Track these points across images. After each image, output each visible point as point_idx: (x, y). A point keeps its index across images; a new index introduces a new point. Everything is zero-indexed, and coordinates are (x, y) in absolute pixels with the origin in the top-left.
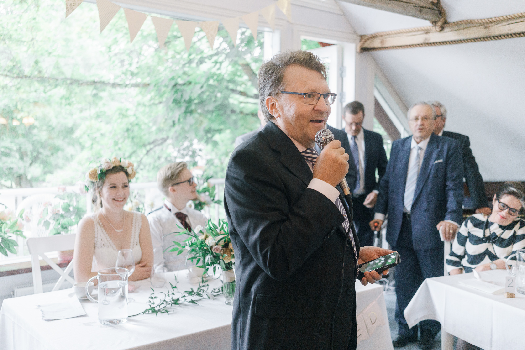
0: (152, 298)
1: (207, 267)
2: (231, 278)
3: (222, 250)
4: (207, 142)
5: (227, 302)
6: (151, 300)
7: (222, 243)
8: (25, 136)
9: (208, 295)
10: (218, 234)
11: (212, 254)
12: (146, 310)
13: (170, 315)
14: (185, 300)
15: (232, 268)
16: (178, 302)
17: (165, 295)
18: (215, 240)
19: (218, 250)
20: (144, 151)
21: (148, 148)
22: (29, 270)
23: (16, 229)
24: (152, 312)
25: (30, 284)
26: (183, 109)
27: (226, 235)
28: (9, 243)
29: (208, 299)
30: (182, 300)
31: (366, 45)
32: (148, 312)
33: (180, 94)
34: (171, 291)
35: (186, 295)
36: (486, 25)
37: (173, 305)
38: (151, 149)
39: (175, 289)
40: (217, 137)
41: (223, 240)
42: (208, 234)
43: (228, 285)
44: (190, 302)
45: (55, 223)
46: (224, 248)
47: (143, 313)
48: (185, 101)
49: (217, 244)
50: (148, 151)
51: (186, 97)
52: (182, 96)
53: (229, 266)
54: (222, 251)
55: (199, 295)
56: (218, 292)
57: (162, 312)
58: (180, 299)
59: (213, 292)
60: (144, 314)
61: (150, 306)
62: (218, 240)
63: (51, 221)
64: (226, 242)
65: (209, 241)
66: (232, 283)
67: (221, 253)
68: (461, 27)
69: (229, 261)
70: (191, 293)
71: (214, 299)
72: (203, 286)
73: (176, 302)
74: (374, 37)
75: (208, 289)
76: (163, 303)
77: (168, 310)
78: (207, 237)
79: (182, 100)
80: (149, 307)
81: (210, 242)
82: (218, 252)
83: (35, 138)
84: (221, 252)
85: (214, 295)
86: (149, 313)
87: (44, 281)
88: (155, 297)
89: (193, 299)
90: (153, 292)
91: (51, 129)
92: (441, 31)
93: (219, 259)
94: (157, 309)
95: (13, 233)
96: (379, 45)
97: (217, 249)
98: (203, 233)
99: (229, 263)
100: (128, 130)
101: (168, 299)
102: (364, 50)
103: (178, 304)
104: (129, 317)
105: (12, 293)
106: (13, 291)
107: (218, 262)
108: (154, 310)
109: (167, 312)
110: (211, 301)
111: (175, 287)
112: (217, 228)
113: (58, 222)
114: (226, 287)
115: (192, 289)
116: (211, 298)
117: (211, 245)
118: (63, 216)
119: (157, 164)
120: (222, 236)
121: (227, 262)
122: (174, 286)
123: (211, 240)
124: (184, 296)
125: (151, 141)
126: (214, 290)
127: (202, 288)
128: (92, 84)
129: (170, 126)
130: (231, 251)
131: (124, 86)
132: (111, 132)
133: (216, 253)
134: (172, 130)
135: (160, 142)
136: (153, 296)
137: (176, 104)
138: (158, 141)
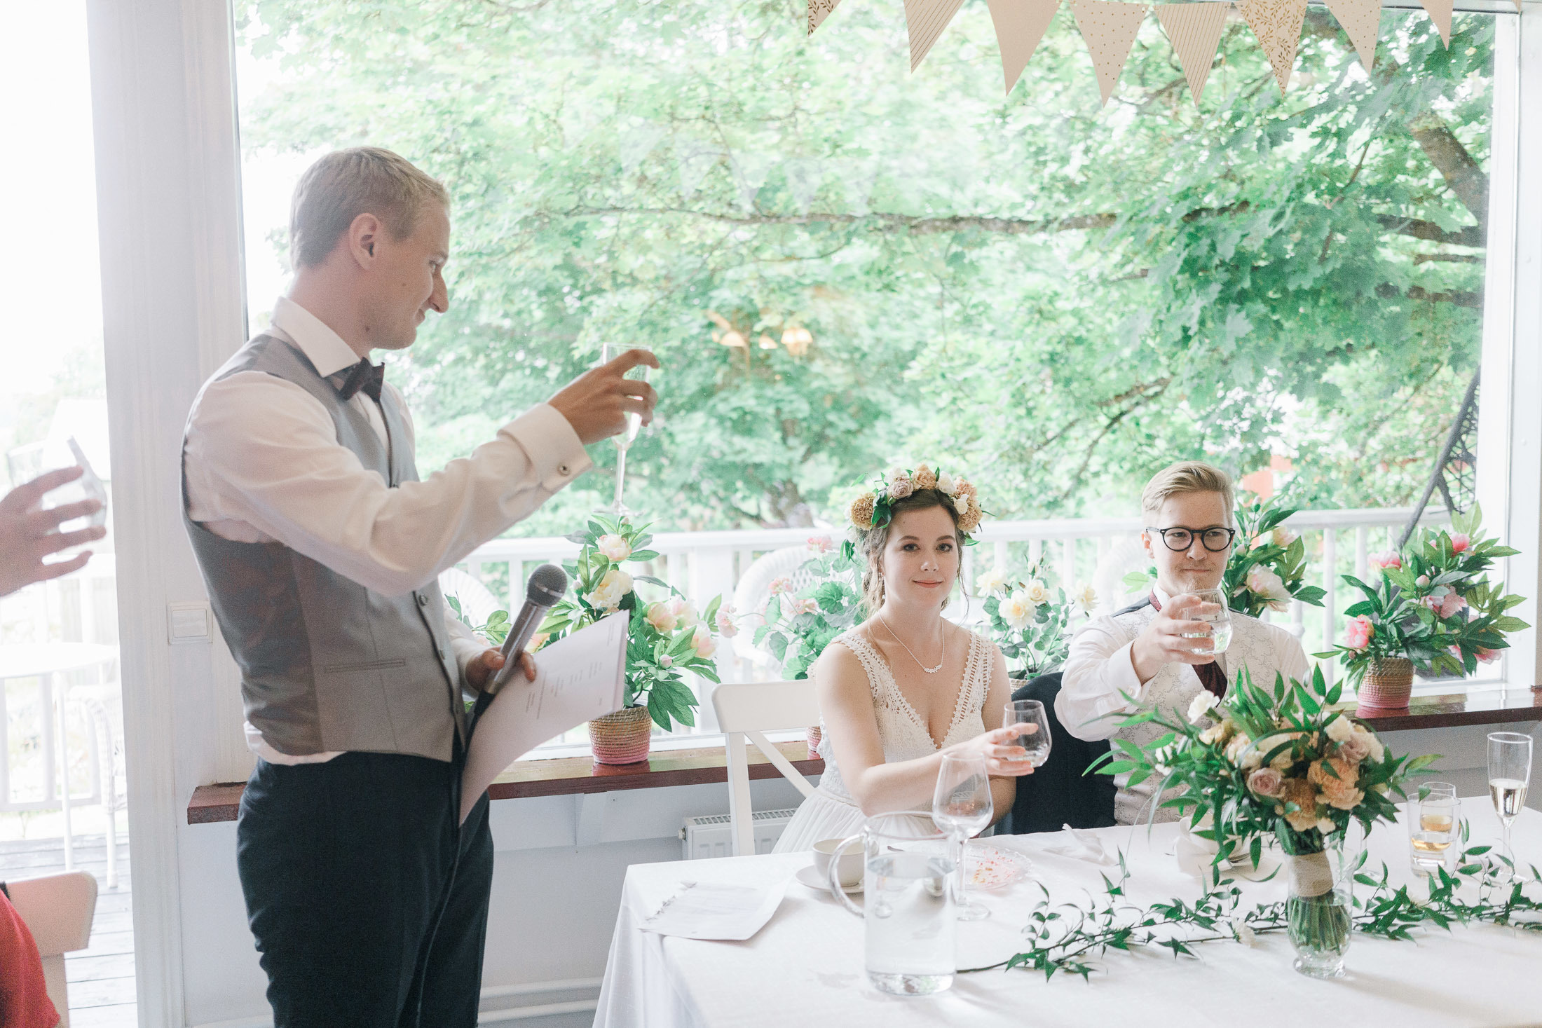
0: (1041, 918)
1: (1231, 837)
3: (1282, 784)
4: (1299, 391)
5: (1299, 964)
6: (1038, 925)
7: (1284, 760)
9: (1234, 926)
10: (1268, 730)
11: (1247, 794)
12: (1019, 957)
13: (1091, 985)
14: (1151, 937)
15: (1321, 849)
16: (1128, 940)
17: (1083, 915)
18: (1258, 749)
19: (1267, 786)
20: (1104, 421)
21: (1115, 410)
23: (689, 654)
24: (1038, 965)
28: (674, 696)
29: (1234, 940)
30: (1141, 935)
32: (1022, 964)
33: (1205, 242)
34: (1104, 901)
35: (1159, 918)
37: (1109, 948)
38: (1122, 414)
39: (1117, 897)
40: (1337, 373)
41: (1289, 751)
42: (1236, 726)
43: (1304, 905)
44: (1165, 944)
46: (1290, 780)
47: (1004, 966)
49: (1265, 763)
50: (1116, 419)
51: (1227, 251)
52: (1212, 247)
53: (1308, 841)
54: (1284, 788)
55: (1207, 923)
56: (1270, 920)
57: (1068, 971)
58: (1134, 931)
59: (1253, 918)
60: (1011, 969)
61: (1033, 943)
62: (1268, 751)
63: (790, 636)
64: (1301, 759)
65: (1236, 750)
66: (1319, 899)
67: (1280, 796)
69: (1310, 827)
70: (1174, 912)
71: (1254, 945)
72: (1217, 895)
73: (1121, 939)
75: (1236, 904)
76: (1073, 940)
77: (1086, 966)
78: (1230, 735)
80: (1028, 949)
81: (1240, 753)
82: (1268, 793)
84: (1278, 791)
85: (1254, 930)
86: (1026, 968)
88: (1052, 916)
89: (1179, 938)
90: (1044, 898)
93: (1273, 815)
95: (685, 666)
97: (1265, 779)
98: (1220, 719)
99: (1308, 833)
100: (1053, 358)
101: (1091, 928)
103: (1126, 947)
104: (959, 972)
105: (681, 836)
106: (684, 830)
107: (1270, 823)
108: (1043, 957)
109: (1084, 971)
110: (1241, 952)
111: (1117, 891)
112: (1271, 706)
113: (809, 638)
114: (1297, 911)
115: (1174, 900)
116: (1243, 938)
117: (1243, 765)
118: (821, 623)
120: (1283, 738)
121: (1303, 829)
122: (1115, 888)
123: (1245, 748)
124: (1151, 922)
125: (1124, 389)
126: (1257, 912)
127: (1214, 903)
128: (947, 224)
129: (1176, 344)
130: (1318, 790)
131: (1038, 226)
132: (1006, 365)
133: (1259, 796)
134: (1184, 356)
135: (1151, 392)
136: (1045, 912)
137: (1194, 275)
138: (1146, 388)
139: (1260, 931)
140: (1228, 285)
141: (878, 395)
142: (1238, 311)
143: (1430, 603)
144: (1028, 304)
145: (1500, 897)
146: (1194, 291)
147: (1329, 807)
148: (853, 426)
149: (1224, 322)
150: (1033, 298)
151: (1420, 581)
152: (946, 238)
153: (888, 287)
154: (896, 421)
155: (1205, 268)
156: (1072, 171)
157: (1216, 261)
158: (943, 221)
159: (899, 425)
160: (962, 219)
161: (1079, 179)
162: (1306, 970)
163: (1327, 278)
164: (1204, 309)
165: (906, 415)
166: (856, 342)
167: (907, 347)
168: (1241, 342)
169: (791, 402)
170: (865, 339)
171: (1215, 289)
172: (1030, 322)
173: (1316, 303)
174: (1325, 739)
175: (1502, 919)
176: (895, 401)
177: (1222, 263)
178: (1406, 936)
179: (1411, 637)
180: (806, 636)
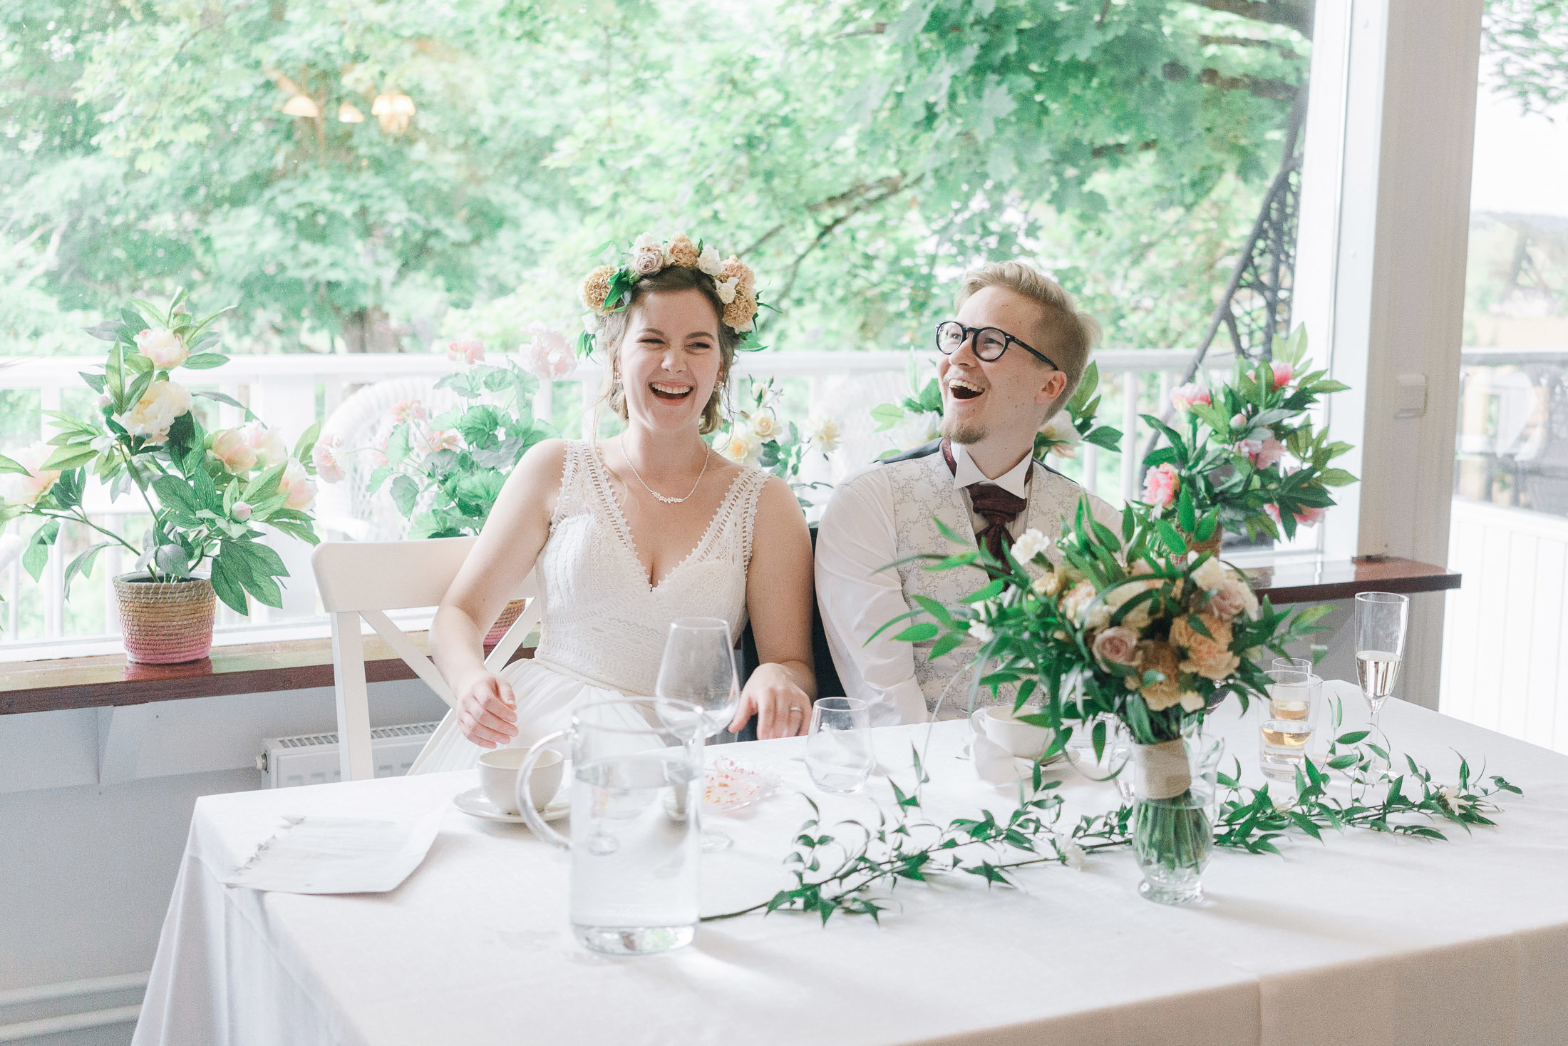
0: (807, 841)
1: (1067, 723)
2: (1170, 781)
3: (1137, 648)
5: (1146, 888)
6: (805, 851)
7: (1139, 617)
8: (378, 165)
9: (1058, 844)
10: (1115, 578)
11: (1092, 663)
12: (781, 896)
13: (883, 929)
14: (956, 862)
15: (1178, 736)
16: (924, 869)
17: (868, 834)
18: (1106, 603)
19: (1118, 651)
20: (812, 232)
21: (826, 218)
22: (321, 676)
23: (276, 504)
24: (809, 906)
25: (326, 731)
27: (1159, 584)
28: (253, 560)
29: (1060, 862)
30: (941, 859)
32: (786, 905)
34: (895, 816)
35: (962, 837)
37: (899, 877)
38: (837, 221)
39: (911, 809)
41: (1147, 604)
42: (1073, 574)
43: (1156, 809)
44: (974, 871)
45: (435, 488)
46: (1149, 643)
47: (765, 909)
49: (1115, 621)
50: (827, 230)
53: (1164, 725)
54: (1140, 653)
55: (1015, 839)
56: (1101, 834)
57: (849, 911)
58: (932, 855)
59: (1081, 833)
60: (773, 912)
61: (800, 876)
62: (1119, 604)
63: (421, 481)
64: (1160, 615)
65: (1076, 605)
66: (1175, 801)
67: (1136, 663)
69: (1170, 704)
70: (982, 829)
71: (1085, 868)
72: (1039, 804)
75: (1058, 816)
76: (854, 870)
77: (876, 903)
78: (1066, 586)
80: (794, 885)
81: (1082, 608)
82: (1120, 660)
83: (416, 176)
84: (1132, 658)
85: (1084, 848)
86: (792, 912)
87: (381, 724)
88: (824, 840)
89: (993, 862)
90: (812, 815)
91: (473, 142)
93: (1124, 691)
94: (826, 893)
95: (269, 521)
97: (1116, 642)
98: (1050, 568)
99: (1165, 713)
100: (751, 143)
101: (878, 853)
103: (921, 877)
104: (704, 920)
105: (260, 763)
106: (265, 756)
107: (1117, 702)
108: (815, 896)
109: (873, 910)
110: (1070, 876)
111: (913, 802)
112: (1117, 548)
113: (449, 484)
115: (986, 813)
116: (1071, 859)
117: (1087, 625)
118: (466, 462)
119: (858, 284)
120: (1138, 588)
121: (1160, 708)
122: (908, 796)
123: (1089, 601)
124: (952, 844)
125: (842, 186)
126: (1084, 825)
127: (1035, 812)
129: (917, 124)
130: (1182, 654)
132: (687, 151)
133: (1108, 663)
134: (927, 140)
135: (873, 194)
136: (814, 834)
137: (942, 35)
138: (868, 189)
139: (1091, 850)
140: (986, 48)
141: (502, 195)
142: (999, 83)
143: (1244, 450)
144: (717, 71)
145: (1376, 796)
146: (943, 55)
147: (1195, 676)
148: (464, 235)
149: (980, 97)
150: (724, 63)
151: (1236, 422)
153: (532, 36)
154: (526, 231)
155: (957, 27)
157: (970, 18)
159: (531, 236)
162: (1154, 894)
163: (1106, 49)
164: (955, 77)
165: (539, 223)
166: (473, 121)
167: (543, 131)
168: (1000, 124)
169: (381, 198)
170: (486, 117)
171: (970, 54)
172: (719, 96)
173: (1089, 80)
174: (1192, 588)
175: (1379, 824)
176: (525, 205)
177: (977, 22)
178: (1271, 849)
179: (1221, 492)
180: (445, 480)
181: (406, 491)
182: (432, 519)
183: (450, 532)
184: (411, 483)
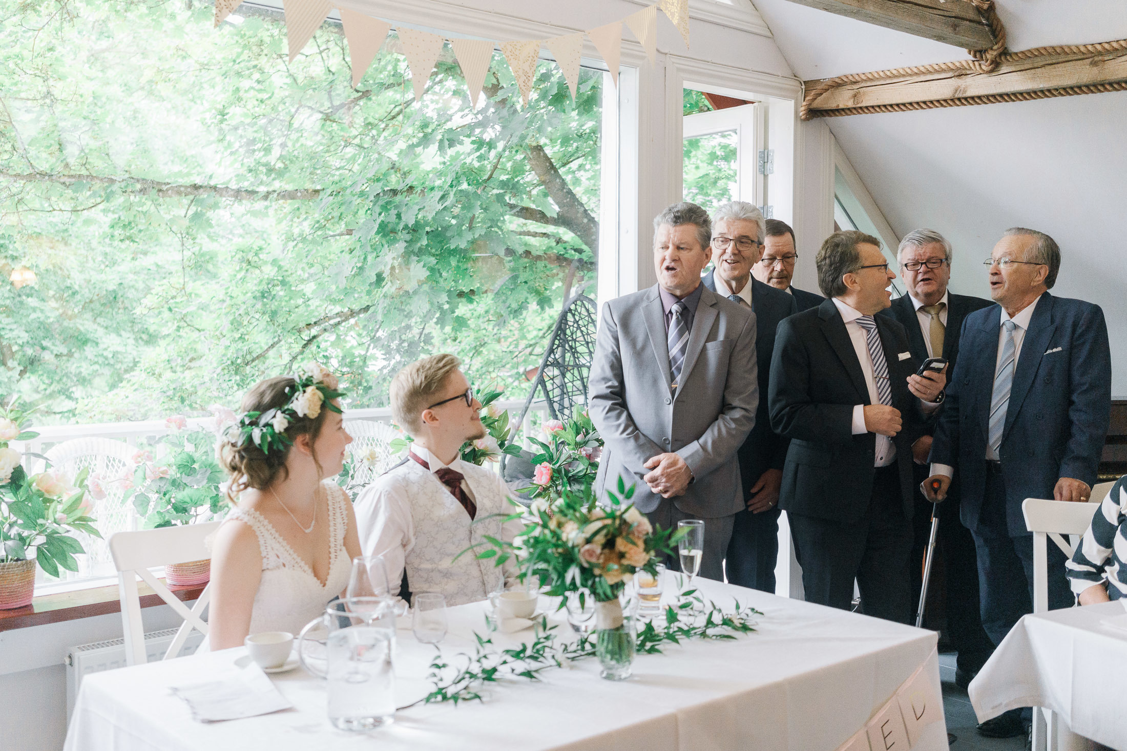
0: (437, 666)
2: (614, 619)
3: (602, 553)
5: (604, 675)
6: (436, 671)
7: (601, 538)
9: (556, 657)
12: (430, 695)
13: (486, 706)
14: (510, 670)
15: (617, 597)
16: (496, 675)
17: (470, 659)
18: (583, 533)
19: (592, 556)
21: (307, 335)
22: (114, 607)
23: (78, 513)
24: (444, 699)
26: (400, 246)
27: (609, 522)
28: (64, 546)
29: (557, 667)
30: (504, 672)
31: (819, 103)
32: (433, 700)
33: (393, 212)
35: (509, 658)
36: (1096, 59)
37: (485, 681)
38: (314, 338)
39: (488, 645)
41: (604, 532)
44: (522, 674)
45: (159, 499)
46: (606, 551)
47: (423, 703)
48: (406, 227)
49: (589, 542)
51: (409, 219)
52: (399, 216)
53: (610, 592)
54: (603, 556)
55: (536, 657)
56: (574, 652)
57: (466, 699)
58: (498, 668)
59: (568, 651)
60: (428, 703)
61: (436, 684)
62: (590, 533)
63: (152, 496)
64: (609, 537)
65: (568, 535)
67: (600, 561)
68: (1039, 61)
69: (617, 581)
70: (520, 654)
71: (572, 668)
72: (547, 638)
74: (837, 85)
76: (463, 678)
77: (477, 694)
78: (559, 525)
79: (401, 226)
80: (434, 689)
81: (571, 536)
82: (593, 561)
84: (599, 558)
85: (568, 658)
86: (436, 703)
88: (444, 666)
89: (528, 669)
90: (437, 653)
92: (992, 71)
93: (594, 576)
94: (450, 692)
95: (73, 523)
96: (850, 104)
97: (590, 552)
101: (476, 669)
102: (814, 113)
103: (493, 680)
104: (396, 710)
106: (70, 657)
107: (590, 582)
108: (446, 694)
109: (478, 697)
110: (565, 673)
111: (489, 641)
113: (167, 497)
115: (520, 646)
116: (564, 664)
117: (575, 544)
118: (177, 484)
120: (599, 524)
122: (485, 639)
123: (574, 532)
124: (506, 662)
126: (566, 648)
127: (546, 642)
128: (189, 190)
130: (623, 555)
131: (260, 195)
133: (586, 563)
136: (439, 662)
137: (385, 236)
139: (573, 659)
140: (410, 243)
142: (418, 262)
143: (584, 453)
145: (702, 620)
146: (385, 247)
147: (629, 566)
151: (579, 438)
152: (186, 201)
156: (273, 158)
158: (186, 187)
160: (201, 187)
161: (279, 165)
162: (609, 677)
164: (394, 260)
168: (421, 283)
174: (622, 523)
175: (703, 635)
178: (656, 651)
179: (573, 476)
180: (165, 494)
181: (142, 502)
182: (157, 516)
183: (167, 524)
184: (146, 497)
